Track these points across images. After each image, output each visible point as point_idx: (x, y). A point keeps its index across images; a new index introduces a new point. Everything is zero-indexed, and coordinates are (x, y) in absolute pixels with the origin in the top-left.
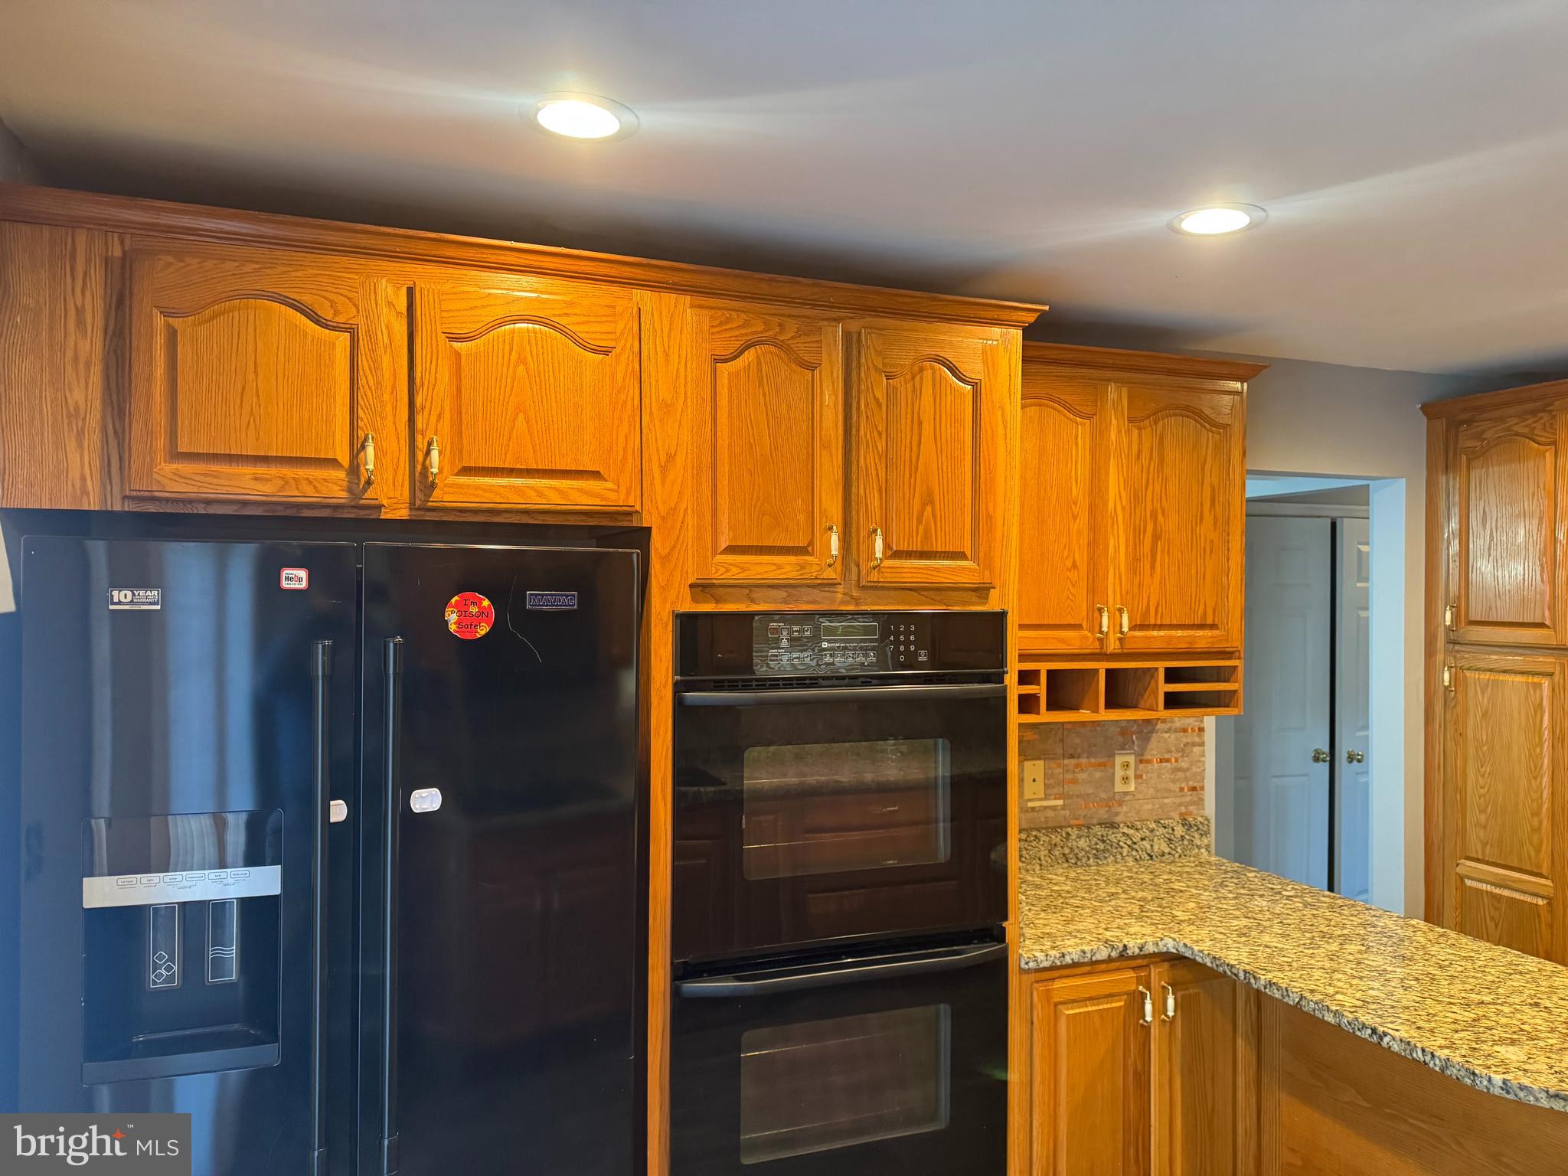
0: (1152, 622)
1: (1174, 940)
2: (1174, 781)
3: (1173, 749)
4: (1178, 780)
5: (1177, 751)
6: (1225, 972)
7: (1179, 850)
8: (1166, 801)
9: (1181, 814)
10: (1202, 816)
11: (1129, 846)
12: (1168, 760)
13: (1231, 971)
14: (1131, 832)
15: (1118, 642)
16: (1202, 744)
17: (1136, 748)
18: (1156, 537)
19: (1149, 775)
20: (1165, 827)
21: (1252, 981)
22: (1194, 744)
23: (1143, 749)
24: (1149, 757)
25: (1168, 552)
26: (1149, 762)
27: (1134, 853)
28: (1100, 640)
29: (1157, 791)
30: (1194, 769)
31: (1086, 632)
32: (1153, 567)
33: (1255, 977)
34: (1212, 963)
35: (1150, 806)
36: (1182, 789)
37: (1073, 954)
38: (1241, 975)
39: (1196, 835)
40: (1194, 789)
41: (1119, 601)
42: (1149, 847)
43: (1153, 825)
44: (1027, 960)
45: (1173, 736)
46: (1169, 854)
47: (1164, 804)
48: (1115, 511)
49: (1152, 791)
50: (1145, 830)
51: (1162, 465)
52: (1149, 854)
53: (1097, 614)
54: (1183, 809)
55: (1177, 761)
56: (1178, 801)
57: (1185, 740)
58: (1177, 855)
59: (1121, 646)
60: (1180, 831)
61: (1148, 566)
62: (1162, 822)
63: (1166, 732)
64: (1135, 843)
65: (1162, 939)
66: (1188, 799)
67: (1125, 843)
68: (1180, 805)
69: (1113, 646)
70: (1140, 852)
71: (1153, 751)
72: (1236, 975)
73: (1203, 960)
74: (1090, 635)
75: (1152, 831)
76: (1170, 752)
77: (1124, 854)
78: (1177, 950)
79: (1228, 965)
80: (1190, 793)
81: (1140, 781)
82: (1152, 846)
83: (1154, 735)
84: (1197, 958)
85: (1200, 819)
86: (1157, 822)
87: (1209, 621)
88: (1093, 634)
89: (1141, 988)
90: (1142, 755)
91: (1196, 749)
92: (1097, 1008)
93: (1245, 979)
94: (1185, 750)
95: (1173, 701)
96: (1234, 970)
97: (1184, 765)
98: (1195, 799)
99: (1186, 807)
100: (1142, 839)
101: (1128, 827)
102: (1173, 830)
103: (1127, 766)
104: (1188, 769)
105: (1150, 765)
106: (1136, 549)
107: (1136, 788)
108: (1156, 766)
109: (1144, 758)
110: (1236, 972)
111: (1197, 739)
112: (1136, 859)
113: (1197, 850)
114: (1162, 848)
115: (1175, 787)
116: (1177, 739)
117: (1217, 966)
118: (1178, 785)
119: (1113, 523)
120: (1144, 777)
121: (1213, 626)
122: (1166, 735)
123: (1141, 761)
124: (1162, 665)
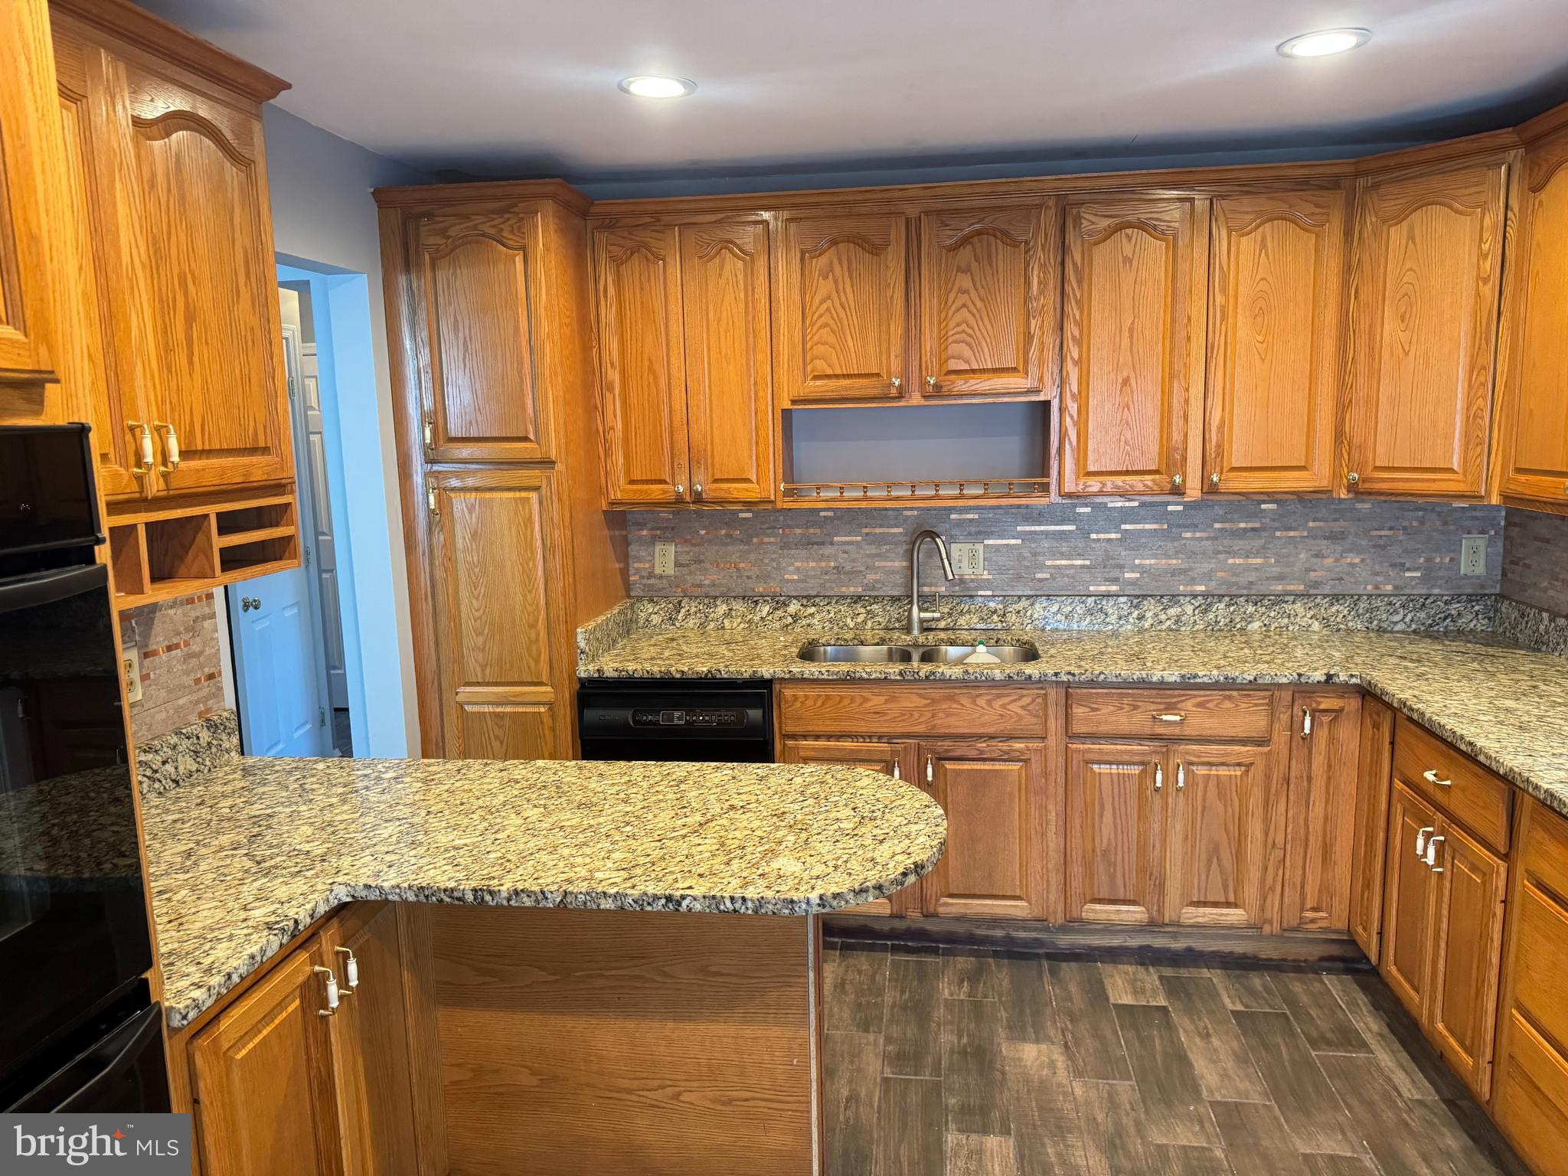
0: (200, 447)
1: (347, 885)
2: (187, 673)
3: (182, 629)
4: (192, 670)
5: (187, 630)
6: (441, 901)
7: (208, 763)
8: (181, 702)
9: (200, 715)
10: (226, 711)
11: (149, 778)
12: (177, 646)
13: (450, 897)
14: (150, 757)
15: (161, 479)
16: (213, 616)
17: (137, 638)
18: (190, 318)
19: (157, 672)
20: (188, 738)
21: (488, 898)
22: (204, 618)
23: (146, 635)
24: (154, 647)
25: (207, 343)
26: (155, 653)
27: (157, 785)
28: (139, 479)
29: (169, 692)
30: (208, 651)
31: (117, 467)
32: (191, 362)
33: (491, 893)
34: (417, 896)
35: (163, 715)
36: (197, 681)
37: (239, 964)
38: (470, 897)
39: (224, 737)
40: (211, 677)
41: (155, 415)
42: (173, 770)
43: (174, 740)
44: (184, 1013)
45: (180, 611)
46: (198, 771)
47: (181, 707)
48: (133, 269)
49: (163, 693)
50: (165, 749)
51: (184, 203)
52: (174, 781)
53: (129, 437)
54: (201, 707)
55: (187, 644)
56: (195, 697)
57: (193, 614)
58: (206, 771)
59: (167, 485)
60: (205, 736)
61: (184, 360)
62: (184, 731)
63: (172, 607)
64: (156, 771)
65: (332, 891)
66: (205, 692)
67: (144, 775)
68: (197, 702)
69: (155, 486)
70: (164, 781)
71: (158, 640)
72: (459, 899)
73: (400, 896)
74: (122, 471)
75: (174, 747)
76: (179, 634)
77: (145, 792)
78: (353, 896)
79: (445, 890)
80: (206, 684)
81: (147, 682)
82: (176, 768)
83: (157, 614)
84: (390, 897)
85: (225, 714)
86: (178, 733)
87: (262, 444)
88: (127, 468)
89: (317, 968)
90: (147, 646)
91: (207, 624)
92: (273, 1026)
93: (475, 899)
94: (194, 628)
95: (234, 559)
96: (456, 894)
97: (195, 648)
98: (214, 690)
99: (205, 703)
100: (164, 763)
101: (145, 751)
102: (198, 738)
103: (130, 666)
104: (202, 652)
105: (156, 658)
106: (166, 333)
107: (144, 694)
108: (164, 657)
109: (150, 649)
110: (460, 895)
111: (207, 610)
112: (160, 793)
113: (227, 756)
114: (188, 766)
115: (188, 681)
116: (185, 615)
117: (427, 897)
118: (192, 676)
119: (132, 288)
120: (152, 676)
121: (265, 450)
122: (171, 612)
123: (146, 655)
124: (212, 510)
